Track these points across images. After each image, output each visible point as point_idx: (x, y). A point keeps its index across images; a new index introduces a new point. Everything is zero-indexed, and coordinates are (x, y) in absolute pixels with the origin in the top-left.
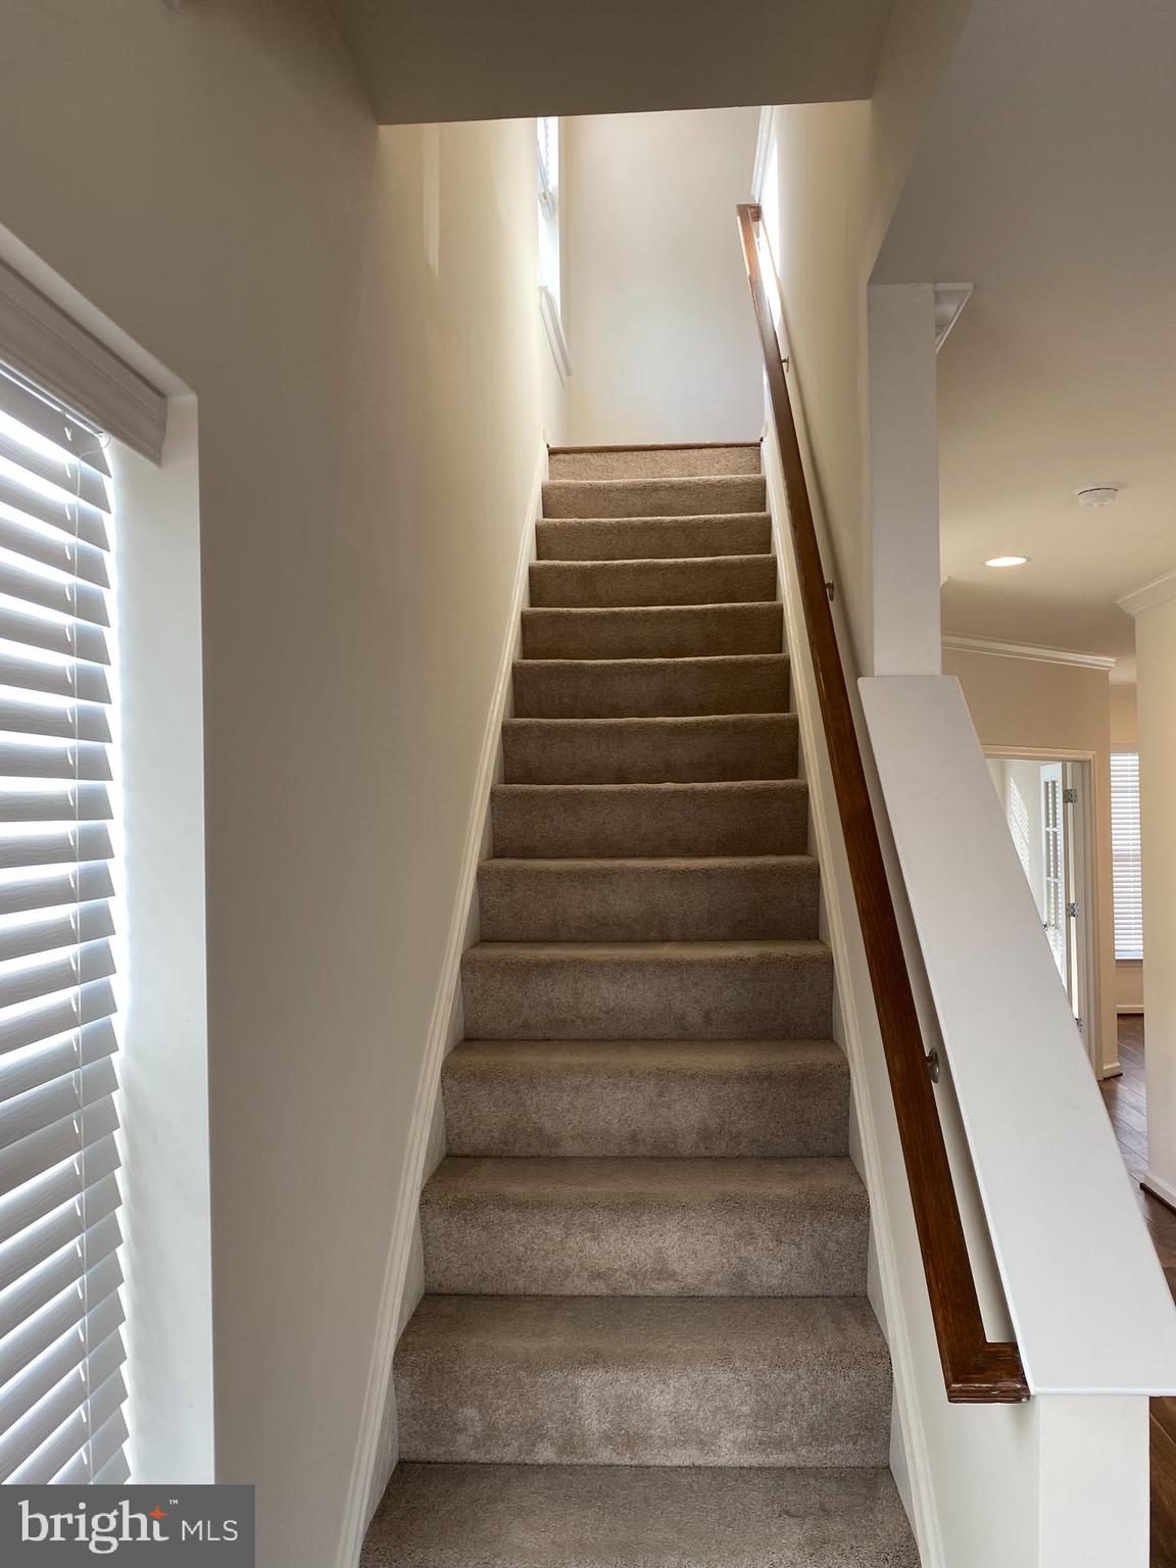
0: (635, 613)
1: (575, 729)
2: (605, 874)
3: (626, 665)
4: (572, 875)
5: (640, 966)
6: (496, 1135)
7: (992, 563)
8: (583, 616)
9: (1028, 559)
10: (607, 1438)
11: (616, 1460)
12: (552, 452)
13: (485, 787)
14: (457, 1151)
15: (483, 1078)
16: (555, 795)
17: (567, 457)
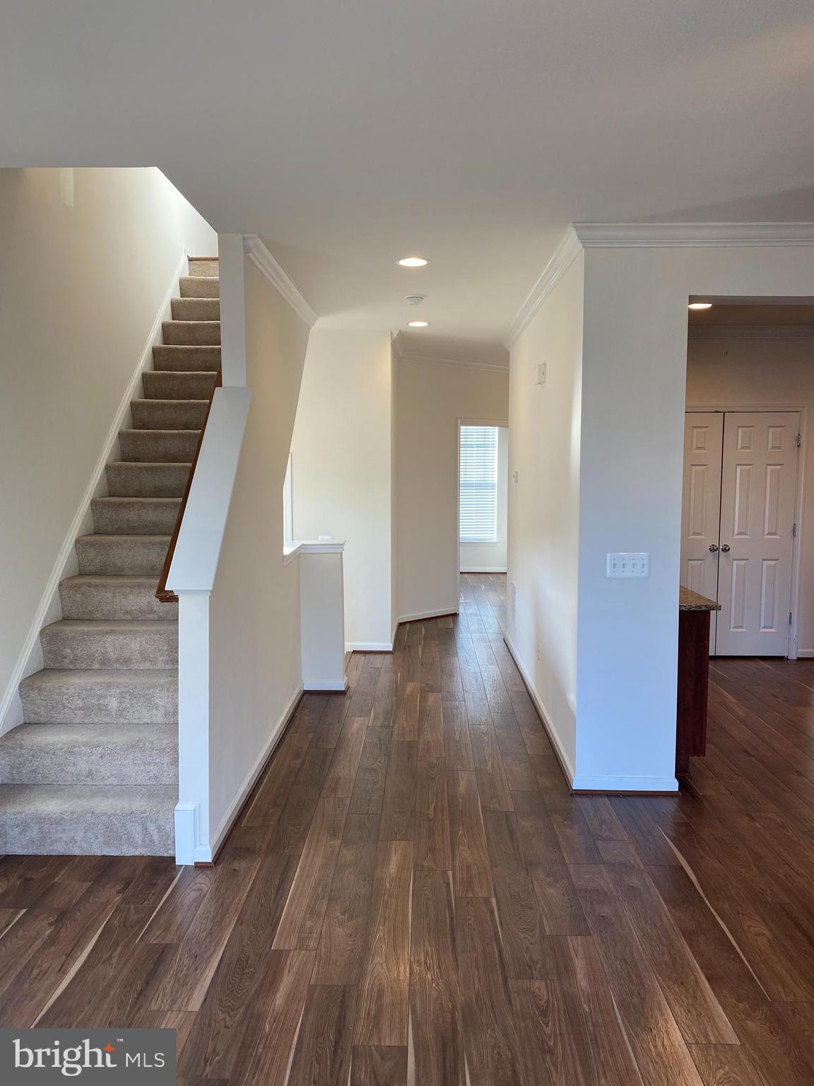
0: (207, 349)
1: (164, 405)
2: (161, 468)
3: (196, 375)
4: (147, 469)
5: (166, 504)
6: (98, 566)
7: (412, 324)
8: (182, 350)
9: (429, 324)
10: (117, 660)
11: (121, 667)
12: (190, 260)
13: (116, 430)
14: (82, 573)
15: (92, 545)
16: (148, 435)
17: (198, 262)
